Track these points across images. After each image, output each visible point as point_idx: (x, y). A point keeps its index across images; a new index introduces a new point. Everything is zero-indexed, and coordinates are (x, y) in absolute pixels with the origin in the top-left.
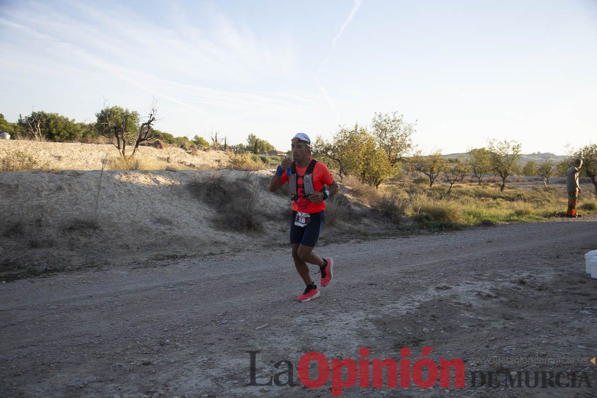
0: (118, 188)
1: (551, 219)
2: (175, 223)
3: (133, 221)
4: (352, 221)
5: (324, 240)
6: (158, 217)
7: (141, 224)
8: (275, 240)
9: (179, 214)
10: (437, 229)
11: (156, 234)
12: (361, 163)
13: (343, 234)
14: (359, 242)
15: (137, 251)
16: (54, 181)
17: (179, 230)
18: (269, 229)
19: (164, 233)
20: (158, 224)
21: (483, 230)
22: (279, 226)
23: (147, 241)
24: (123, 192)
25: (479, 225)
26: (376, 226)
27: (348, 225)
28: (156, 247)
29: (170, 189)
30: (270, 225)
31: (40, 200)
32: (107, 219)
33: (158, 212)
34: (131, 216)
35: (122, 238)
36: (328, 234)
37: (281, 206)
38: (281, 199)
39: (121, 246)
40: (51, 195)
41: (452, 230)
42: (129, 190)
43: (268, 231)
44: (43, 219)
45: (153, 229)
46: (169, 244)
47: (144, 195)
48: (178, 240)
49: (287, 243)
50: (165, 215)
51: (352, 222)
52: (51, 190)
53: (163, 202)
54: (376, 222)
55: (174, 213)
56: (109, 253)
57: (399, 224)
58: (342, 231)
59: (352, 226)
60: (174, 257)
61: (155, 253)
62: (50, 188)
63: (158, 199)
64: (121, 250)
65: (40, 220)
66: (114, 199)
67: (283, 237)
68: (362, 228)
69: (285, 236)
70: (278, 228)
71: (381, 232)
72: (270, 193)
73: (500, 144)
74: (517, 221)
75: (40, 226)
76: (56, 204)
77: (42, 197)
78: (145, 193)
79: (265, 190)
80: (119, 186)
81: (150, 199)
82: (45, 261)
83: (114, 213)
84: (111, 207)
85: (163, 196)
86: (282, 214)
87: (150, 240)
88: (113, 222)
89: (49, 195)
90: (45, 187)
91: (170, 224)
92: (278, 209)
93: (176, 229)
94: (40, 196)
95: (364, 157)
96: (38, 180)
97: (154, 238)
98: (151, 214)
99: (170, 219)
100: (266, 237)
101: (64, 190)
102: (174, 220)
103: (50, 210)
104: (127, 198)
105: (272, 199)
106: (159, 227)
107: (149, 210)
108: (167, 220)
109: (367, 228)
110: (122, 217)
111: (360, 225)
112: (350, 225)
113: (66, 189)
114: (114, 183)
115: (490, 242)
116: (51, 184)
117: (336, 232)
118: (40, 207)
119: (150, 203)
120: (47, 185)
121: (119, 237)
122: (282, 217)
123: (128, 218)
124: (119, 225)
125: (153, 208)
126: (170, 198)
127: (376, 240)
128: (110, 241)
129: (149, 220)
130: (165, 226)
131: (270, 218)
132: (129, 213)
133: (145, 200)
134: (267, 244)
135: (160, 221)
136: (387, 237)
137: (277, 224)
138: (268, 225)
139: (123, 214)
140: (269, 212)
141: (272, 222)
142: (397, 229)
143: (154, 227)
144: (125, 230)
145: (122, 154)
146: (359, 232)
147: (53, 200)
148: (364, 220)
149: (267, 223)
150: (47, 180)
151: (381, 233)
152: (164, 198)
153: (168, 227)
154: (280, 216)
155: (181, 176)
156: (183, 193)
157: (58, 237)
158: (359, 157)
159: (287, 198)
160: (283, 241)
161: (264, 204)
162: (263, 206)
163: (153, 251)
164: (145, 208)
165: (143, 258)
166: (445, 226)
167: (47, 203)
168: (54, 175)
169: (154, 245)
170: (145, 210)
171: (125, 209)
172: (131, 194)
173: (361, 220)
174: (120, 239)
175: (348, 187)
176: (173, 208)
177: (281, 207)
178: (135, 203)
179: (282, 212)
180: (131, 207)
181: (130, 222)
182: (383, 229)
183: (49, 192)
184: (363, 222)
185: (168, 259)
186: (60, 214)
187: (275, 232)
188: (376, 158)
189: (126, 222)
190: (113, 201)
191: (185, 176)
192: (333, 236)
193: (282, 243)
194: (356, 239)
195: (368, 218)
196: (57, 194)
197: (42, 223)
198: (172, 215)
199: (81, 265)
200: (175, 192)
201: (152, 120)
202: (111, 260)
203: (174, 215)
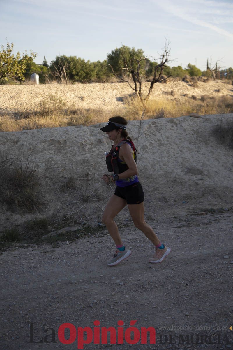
0: (149, 138)
2: (206, 173)
3: (166, 172)
6: (189, 167)
7: (174, 174)
9: (208, 163)
11: (190, 185)
15: (175, 204)
16: (94, 135)
17: (210, 180)
19: (197, 184)
20: (190, 174)
23: (183, 193)
24: (153, 142)
28: (192, 199)
29: (195, 136)
31: (86, 154)
32: (143, 171)
33: (188, 161)
34: (164, 167)
35: (159, 190)
39: (159, 199)
40: (93, 149)
42: (159, 140)
44: (90, 173)
45: (186, 180)
46: (203, 195)
47: (172, 143)
48: (211, 191)
50: (195, 164)
52: (92, 143)
53: (191, 150)
55: (202, 161)
56: (149, 206)
60: (212, 211)
61: (192, 206)
62: (92, 142)
63: (186, 147)
64: (160, 203)
65: (87, 175)
66: (147, 150)
75: (88, 180)
76: (98, 158)
77: (86, 152)
78: (174, 142)
80: (150, 136)
81: (178, 148)
82: (96, 215)
83: (148, 164)
84: (146, 158)
85: (190, 143)
87: (185, 192)
88: (149, 174)
89: (91, 148)
90: (88, 141)
91: (201, 174)
93: (208, 179)
94: (85, 151)
96: (82, 134)
97: (188, 189)
98: (182, 163)
99: (200, 168)
101: (104, 143)
102: (204, 169)
103: (94, 164)
104: (159, 148)
106: (191, 178)
107: (180, 160)
108: (198, 170)
110: (156, 168)
113: (105, 142)
114: (146, 134)
116: (92, 138)
118: (86, 161)
119: (180, 152)
120: (89, 140)
121: (156, 190)
123: (162, 169)
124: (155, 177)
125: (182, 157)
126: (197, 146)
128: (149, 194)
129: (181, 170)
130: (197, 176)
132: (162, 164)
133: (174, 149)
135: (191, 171)
139: (157, 165)
143: (187, 178)
144: (160, 181)
145: (139, 96)
147: (96, 154)
150: (89, 134)
152: (191, 146)
153: (200, 177)
155: (204, 121)
156: (209, 140)
157: (103, 191)
163: (189, 204)
164: (176, 158)
165: (182, 212)
167: (91, 156)
168: (93, 128)
169: (188, 197)
170: (176, 160)
171: (158, 159)
172: (161, 144)
174: (157, 191)
176: (201, 156)
178: (165, 153)
180: (163, 157)
181: (163, 173)
183: (90, 146)
185: (207, 214)
186: (102, 167)
189: (160, 173)
190: (146, 152)
191: (209, 122)
196: (98, 147)
197: (90, 178)
198: (201, 163)
199: (127, 220)
200: (201, 139)
201: (166, 61)
202: (153, 214)
203: (203, 164)
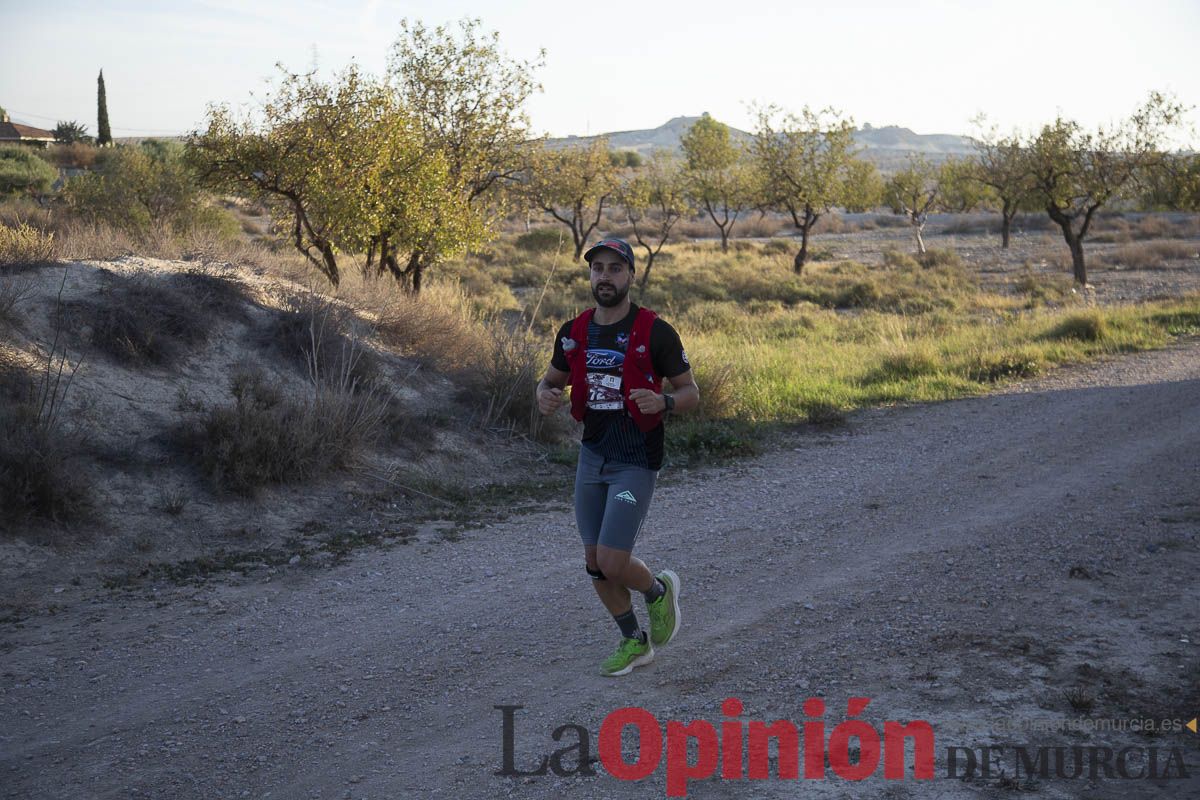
1: (998, 384)
4: (401, 446)
5: (325, 535)
8: (145, 549)
10: (685, 457)
12: (374, 205)
13: (384, 500)
14: (451, 537)
18: (117, 506)
21: (823, 451)
22: (149, 492)
25: (800, 427)
26: (483, 458)
27: (392, 465)
30: (116, 488)
36: (330, 507)
37: (144, 407)
38: (141, 380)
41: (731, 456)
43: (113, 515)
49: (190, 558)
51: (403, 451)
54: (479, 442)
57: (555, 442)
58: (379, 492)
59: (406, 465)
67: (172, 535)
68: (441, 470)
69: (180, 531)
70: (150, 501)
71: (506, 479)
72: (94, 360)
73: (789, 121)
74: (901, 399)
79: (77, 349)
86: (152, 440)
92: (136, 423)
95: (384, 184)
100: (109, 543)
105: (104, 380)
109: (457, 467)
111: (431, 460)
112: (397, 462)
115: (875, 507)
117: (358, 496)
122: (158, 456)
127: (501, 518)
131: (115, 460)
134: (118, 572)
136: (534, 503)
137: (144, 484)
138: (108, 490)
140: (104, 436)
141: (120, 477)
142: (552, 461)
146: (434, 487)
148: (441, 436)
149: (105, 484)
151: (505, 484)
154: (146, 448)
158: (367, 187)
159: (163, 374)
160: (175, 550)
161: (84, 405)
162: (78, 413)
166: (708, 444)
173: (432, 438)
175: (363, 314)
177: (144, 415)
179: (154, 433)
182: (507, 467)
184: (438, 447)
187: (140, 518)
188: (423, 187)
192: (353, 512)
193: (173, 562)
194: (435, 518)
195: (454, 430)
